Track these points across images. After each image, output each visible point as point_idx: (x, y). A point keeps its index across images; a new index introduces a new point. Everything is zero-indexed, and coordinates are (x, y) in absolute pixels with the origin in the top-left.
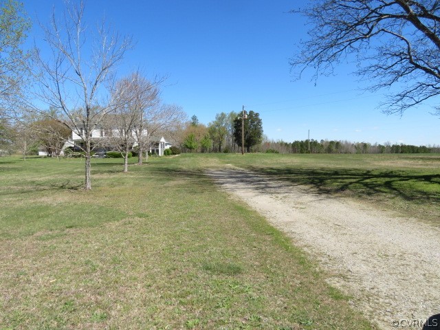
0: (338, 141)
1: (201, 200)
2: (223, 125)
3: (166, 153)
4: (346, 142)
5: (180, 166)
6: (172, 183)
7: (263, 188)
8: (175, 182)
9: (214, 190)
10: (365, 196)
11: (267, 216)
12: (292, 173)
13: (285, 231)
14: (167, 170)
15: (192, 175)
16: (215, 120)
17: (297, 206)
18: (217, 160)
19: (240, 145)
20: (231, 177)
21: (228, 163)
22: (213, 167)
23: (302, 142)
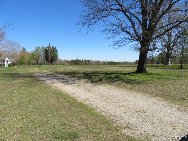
0: (89, 60)
1: (36, 90)
2: (39, 52)
3: (9, 65)
4: (92, 60)
5: (18, 72)
6: (16, 82)
7: (66, 82)
8: (18, 81)
9: (41, 84)
10: (111, 83)
11: (75, 96)
12: (76, 74)
13: (88, 104)
14: (12, 74)
15: (26, 76)
16: (34, 50)
17: (86, 90)
18: (38, 69)
19: (48, 61)
20: (48, 77)
21: (44, 70)
22: (37, 72)
23: (75, 60)
